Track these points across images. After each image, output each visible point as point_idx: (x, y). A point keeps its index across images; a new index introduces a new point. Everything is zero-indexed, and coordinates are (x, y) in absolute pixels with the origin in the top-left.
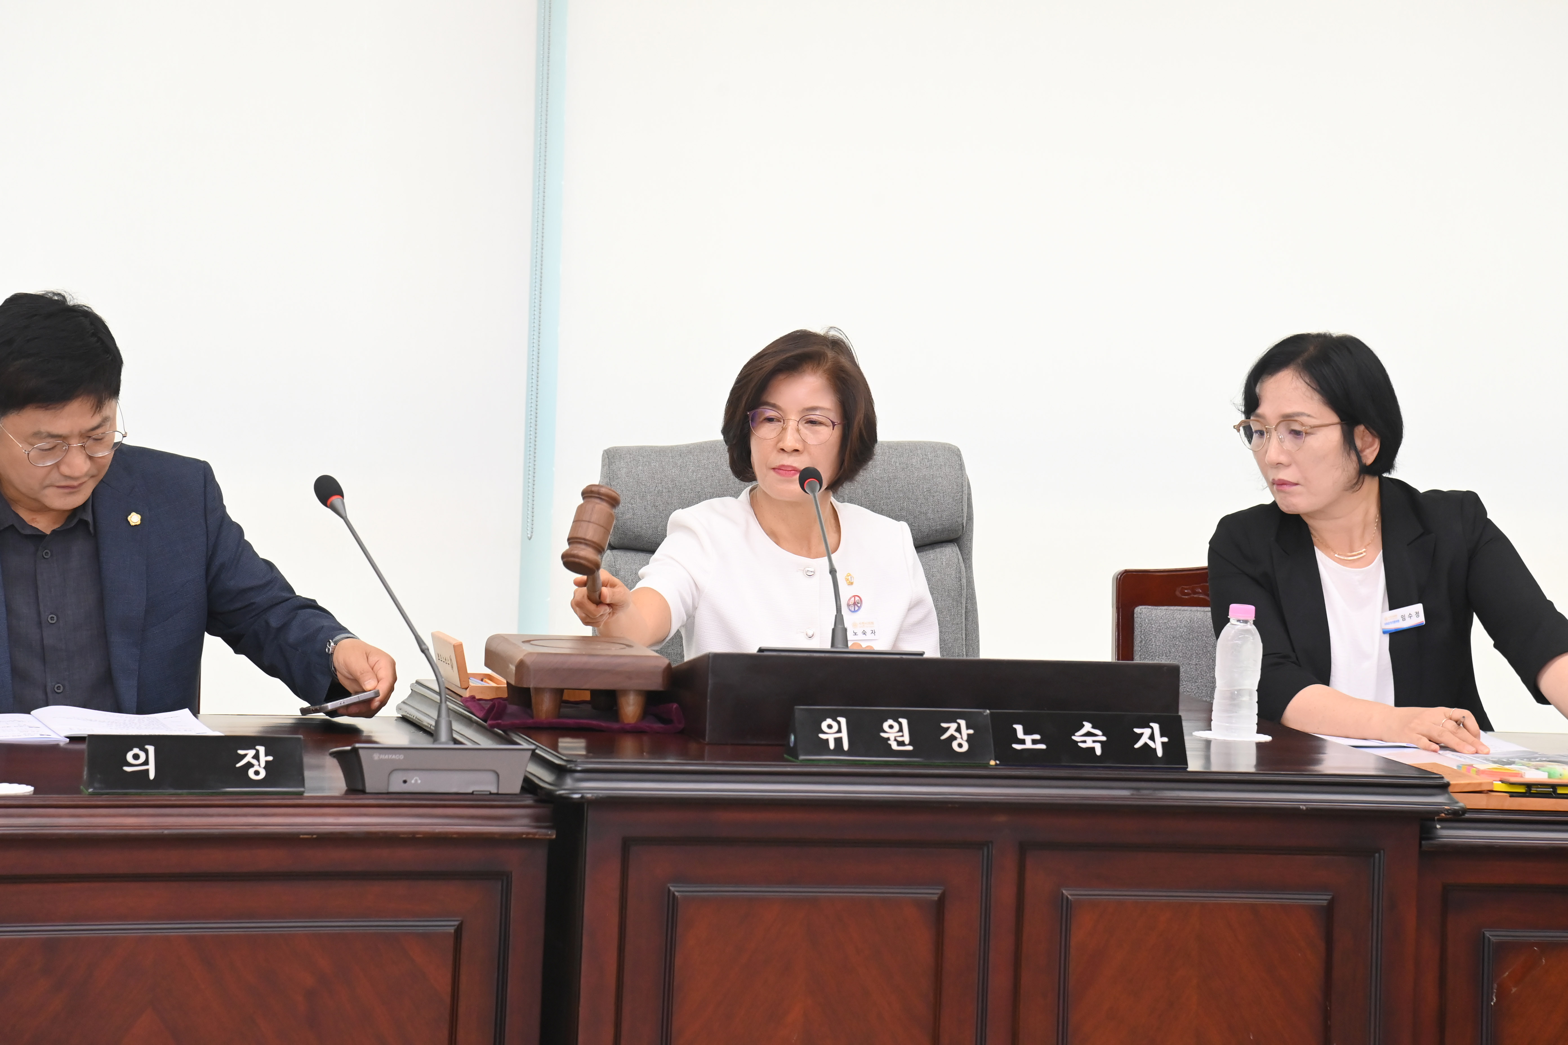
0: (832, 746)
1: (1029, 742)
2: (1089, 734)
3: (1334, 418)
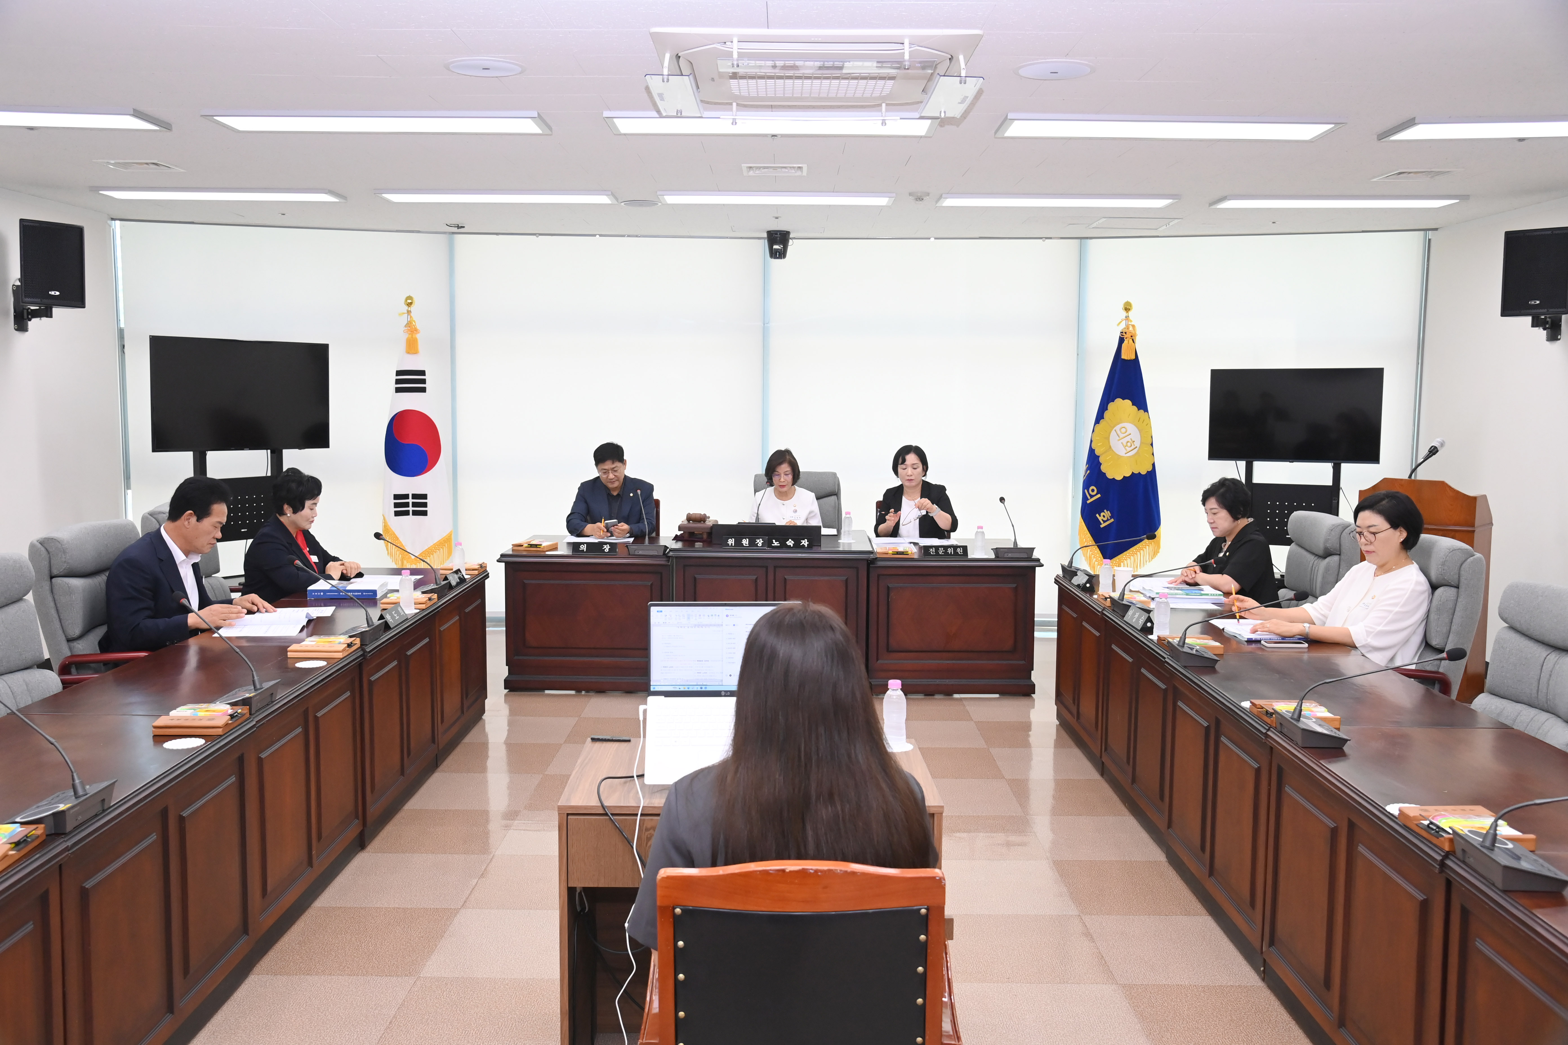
0: (730, 545)
1: (776, 544)
2: (790, 542)
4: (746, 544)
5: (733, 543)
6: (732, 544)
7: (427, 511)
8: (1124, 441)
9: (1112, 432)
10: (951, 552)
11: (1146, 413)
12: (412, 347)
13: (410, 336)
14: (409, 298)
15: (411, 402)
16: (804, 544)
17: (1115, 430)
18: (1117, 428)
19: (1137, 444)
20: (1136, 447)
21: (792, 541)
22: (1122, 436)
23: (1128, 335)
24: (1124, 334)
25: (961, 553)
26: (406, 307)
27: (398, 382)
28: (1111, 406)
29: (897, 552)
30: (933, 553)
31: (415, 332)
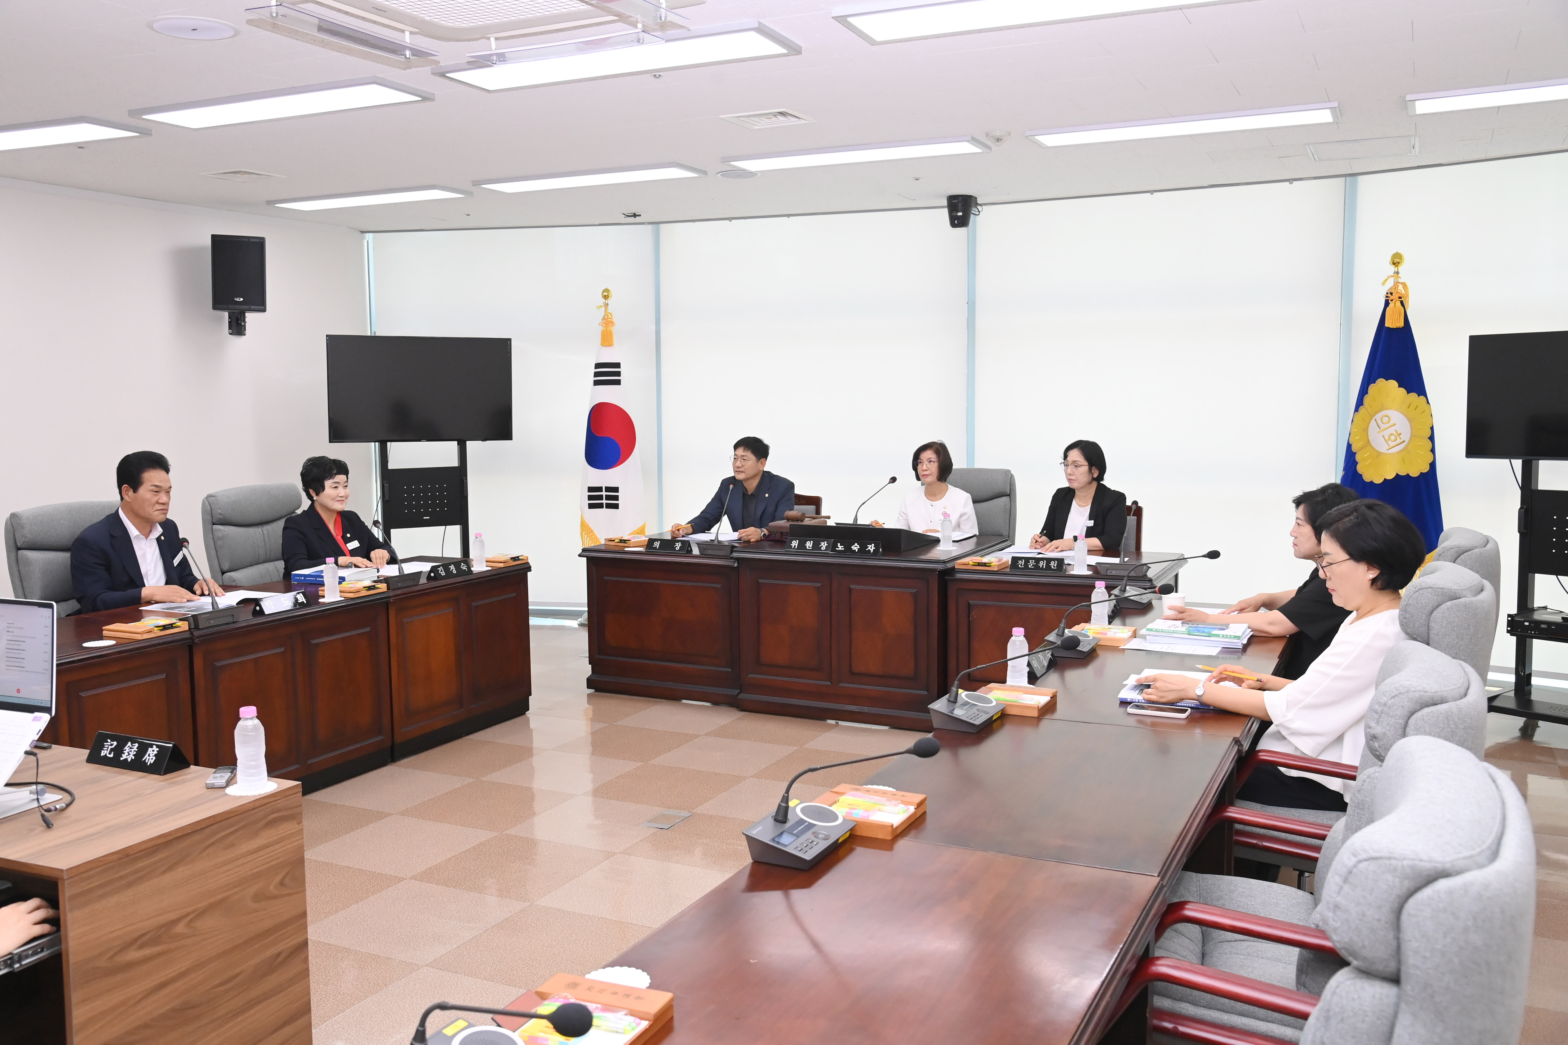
0: (793, 547)
1: (840, 547)
2: (856, 546)
3: (1087, 464)
4: (809, 547)
5: (797, 545)
6: (795, 546)
7: (618, 504)
8: (1386, 433)
9: (1372, 422)
10: (1043, 566)
11: (1422, 397)
12: (607, 340)
13: (605, 329)
14: (606, 290)
15: (608, 394)
16: (870, 549)
17: (1375, 420)
18: (1378, 416)
19: (1406, 437)
20: (1404, 441)
21: (858, 546)
22: (1383, 426)
23: (1395, 296)
24: (1389, 295)
25: (1054, 567)
26: (604, 300)
27: (596, 374)
28: (1372, 388)
29: (979, 563)
30: (1021, 565)
31: (611, 324)
